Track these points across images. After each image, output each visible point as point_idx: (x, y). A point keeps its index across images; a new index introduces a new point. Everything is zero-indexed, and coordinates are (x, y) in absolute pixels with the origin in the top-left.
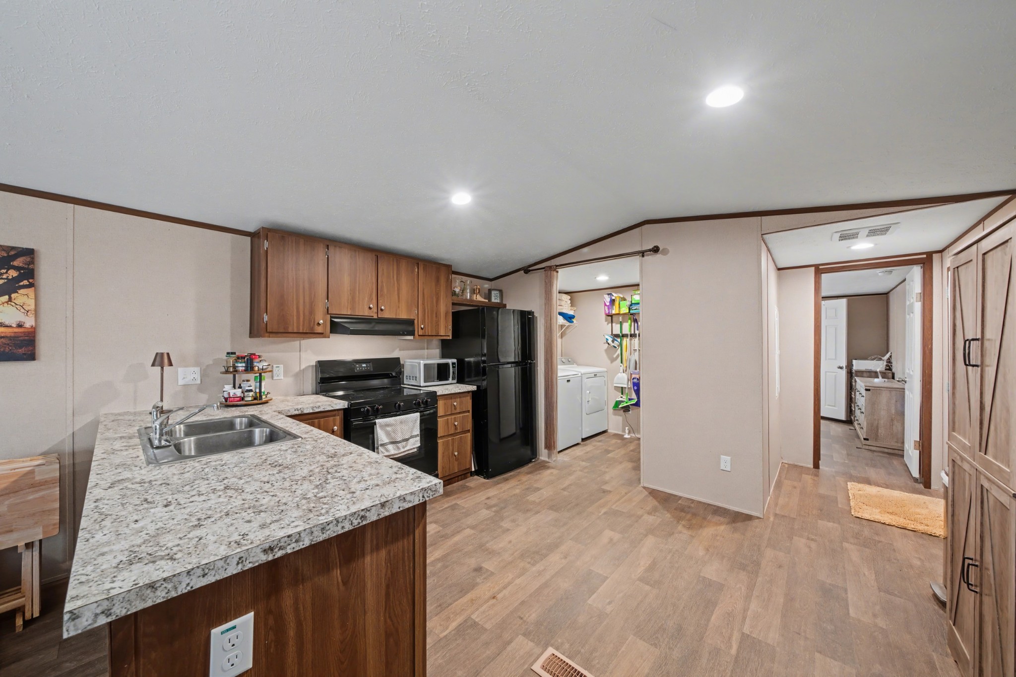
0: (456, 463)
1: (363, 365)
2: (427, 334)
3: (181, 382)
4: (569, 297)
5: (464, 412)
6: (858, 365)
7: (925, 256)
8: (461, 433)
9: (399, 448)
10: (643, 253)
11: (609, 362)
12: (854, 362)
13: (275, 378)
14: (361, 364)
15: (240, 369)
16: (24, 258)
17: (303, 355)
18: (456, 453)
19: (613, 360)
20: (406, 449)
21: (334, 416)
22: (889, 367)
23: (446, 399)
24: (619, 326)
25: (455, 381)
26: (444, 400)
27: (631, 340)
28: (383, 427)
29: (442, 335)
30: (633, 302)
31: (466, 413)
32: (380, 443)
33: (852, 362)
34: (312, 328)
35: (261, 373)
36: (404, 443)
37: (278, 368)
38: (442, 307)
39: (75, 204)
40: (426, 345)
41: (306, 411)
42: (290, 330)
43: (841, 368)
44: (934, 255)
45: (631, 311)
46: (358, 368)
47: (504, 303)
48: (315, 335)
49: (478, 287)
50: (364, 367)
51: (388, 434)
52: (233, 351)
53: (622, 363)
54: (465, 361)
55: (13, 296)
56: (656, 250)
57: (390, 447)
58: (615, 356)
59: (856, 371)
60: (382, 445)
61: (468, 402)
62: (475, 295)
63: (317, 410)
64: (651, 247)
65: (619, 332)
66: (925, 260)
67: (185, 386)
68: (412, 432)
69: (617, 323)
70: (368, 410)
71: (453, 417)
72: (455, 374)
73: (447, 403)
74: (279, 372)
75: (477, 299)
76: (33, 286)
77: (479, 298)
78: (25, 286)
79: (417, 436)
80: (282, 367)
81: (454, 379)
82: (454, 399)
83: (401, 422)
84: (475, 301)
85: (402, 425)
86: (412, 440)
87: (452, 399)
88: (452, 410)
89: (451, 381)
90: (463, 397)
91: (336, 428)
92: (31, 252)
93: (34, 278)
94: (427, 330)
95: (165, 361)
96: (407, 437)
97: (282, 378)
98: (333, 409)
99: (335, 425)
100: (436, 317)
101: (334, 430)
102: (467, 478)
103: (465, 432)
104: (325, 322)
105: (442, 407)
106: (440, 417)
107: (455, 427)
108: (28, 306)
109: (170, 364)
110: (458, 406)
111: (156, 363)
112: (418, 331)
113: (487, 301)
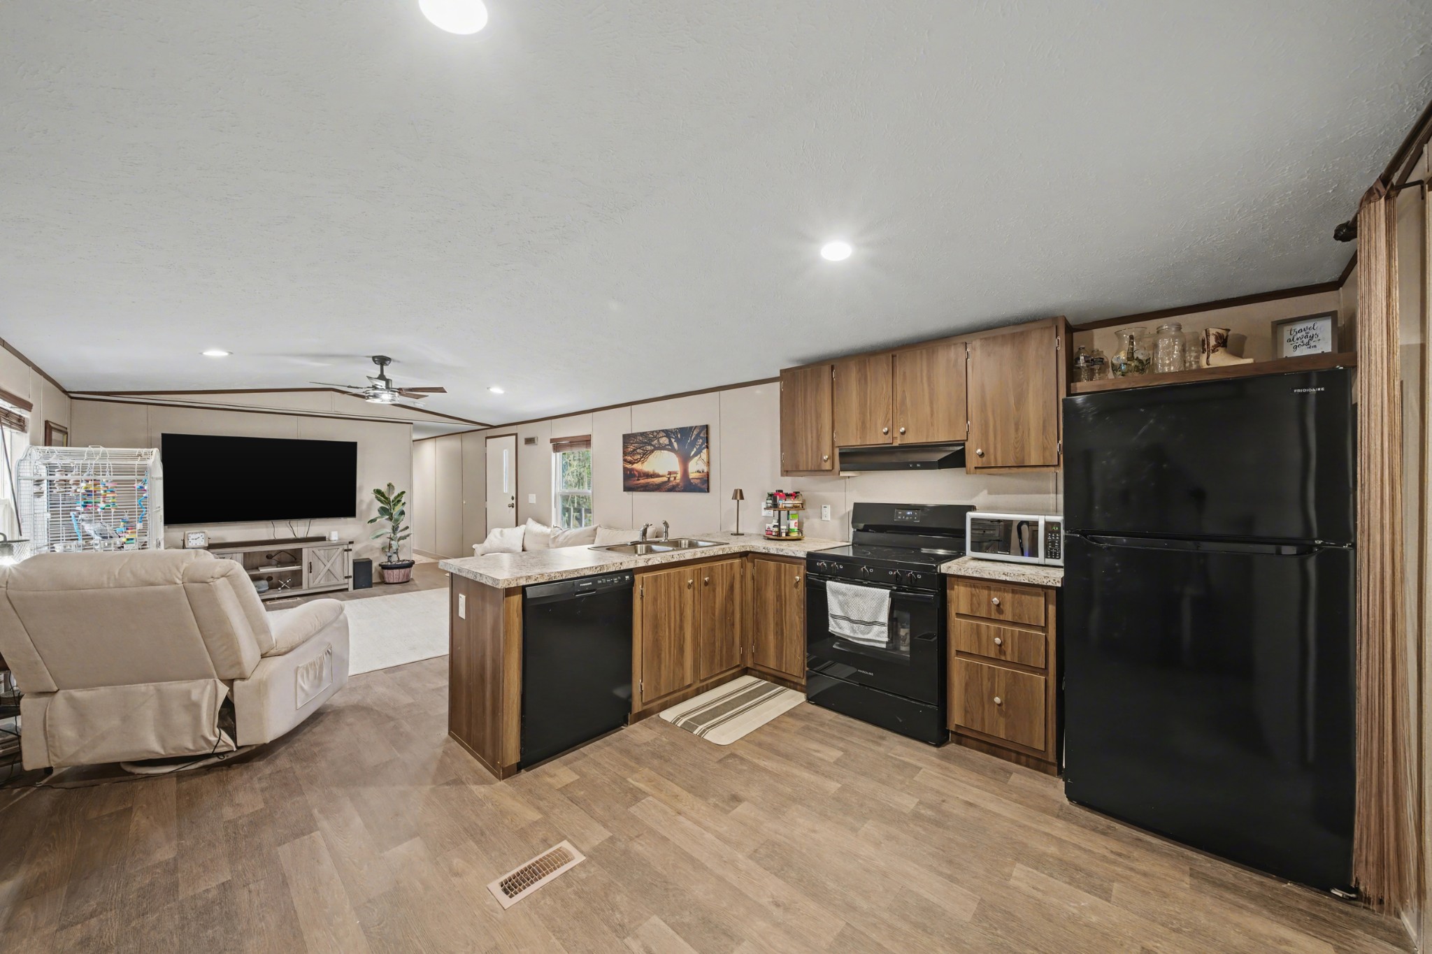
1: (908, 513)
2: (994, 465)
5: (1029, 626)
8: (1015, 665)
9: (854, 631)
13: (823, 519)
14: (904, 511)
16: (704, 431)
20: (866, 637)
21: (799, 563)
23: (974, 586)
25: (1055, 562)
26: (971, 586)
28: (836, 592)
29: (1034, 464)
31: (1038, 629)
32: (830, 613)
34: (820, 465)
35: (780, 511)
36: (863, 627)
37: (826, 508)
41: (771, 552)
42: (801, 469)
46: (900, 517)
48: (822, 473)
49: (1214, 330)
50: (909, 516)
51: (842, 605)
52: (780, 489)
55: (702, 453)
57: (844, 623)
60: (834, 617)
61: (1042, 612)
62: (1205, 356)
63: (781, 553)
68: (878, 616)
70: (823, 565)
71: (992, 625)
72: (1059, 546)
73: (972, 595)
74: (827, 512)
75: (1208, 364)
76: (707, 447)
77: (1220, 360)
78: (704, 448)
79: (883, 624)
80: (829, 507)
81: (1055, 558)
82: (995, 591)
83: (856, 595)
84: (1200, 370)
85: (857, 599)
86: (876, 628)
87: (989, 588)
88: (989, 611)
89: (1041, 558)
90: (1023, 593)
91: (798, 578)
92: (707, 427)
93: (707, 442)
94: (992, 457)
95: (739, 495)
96: (866, 620)
97: (829, 519)
98: (794, 555)
99: (798, 574)
100: (1017, 430)
101: (796, 580)
102: (1045, 772)
103: (1030, 669)
104: (832, 457)
105: (959, 599)
106: (958, 615)
107: (998, 647)
108: (705, 460)
109: (742, 498)
110: (1008, 608)
111: (735, 497)
112: (972, 460)
113: (1250, 361)
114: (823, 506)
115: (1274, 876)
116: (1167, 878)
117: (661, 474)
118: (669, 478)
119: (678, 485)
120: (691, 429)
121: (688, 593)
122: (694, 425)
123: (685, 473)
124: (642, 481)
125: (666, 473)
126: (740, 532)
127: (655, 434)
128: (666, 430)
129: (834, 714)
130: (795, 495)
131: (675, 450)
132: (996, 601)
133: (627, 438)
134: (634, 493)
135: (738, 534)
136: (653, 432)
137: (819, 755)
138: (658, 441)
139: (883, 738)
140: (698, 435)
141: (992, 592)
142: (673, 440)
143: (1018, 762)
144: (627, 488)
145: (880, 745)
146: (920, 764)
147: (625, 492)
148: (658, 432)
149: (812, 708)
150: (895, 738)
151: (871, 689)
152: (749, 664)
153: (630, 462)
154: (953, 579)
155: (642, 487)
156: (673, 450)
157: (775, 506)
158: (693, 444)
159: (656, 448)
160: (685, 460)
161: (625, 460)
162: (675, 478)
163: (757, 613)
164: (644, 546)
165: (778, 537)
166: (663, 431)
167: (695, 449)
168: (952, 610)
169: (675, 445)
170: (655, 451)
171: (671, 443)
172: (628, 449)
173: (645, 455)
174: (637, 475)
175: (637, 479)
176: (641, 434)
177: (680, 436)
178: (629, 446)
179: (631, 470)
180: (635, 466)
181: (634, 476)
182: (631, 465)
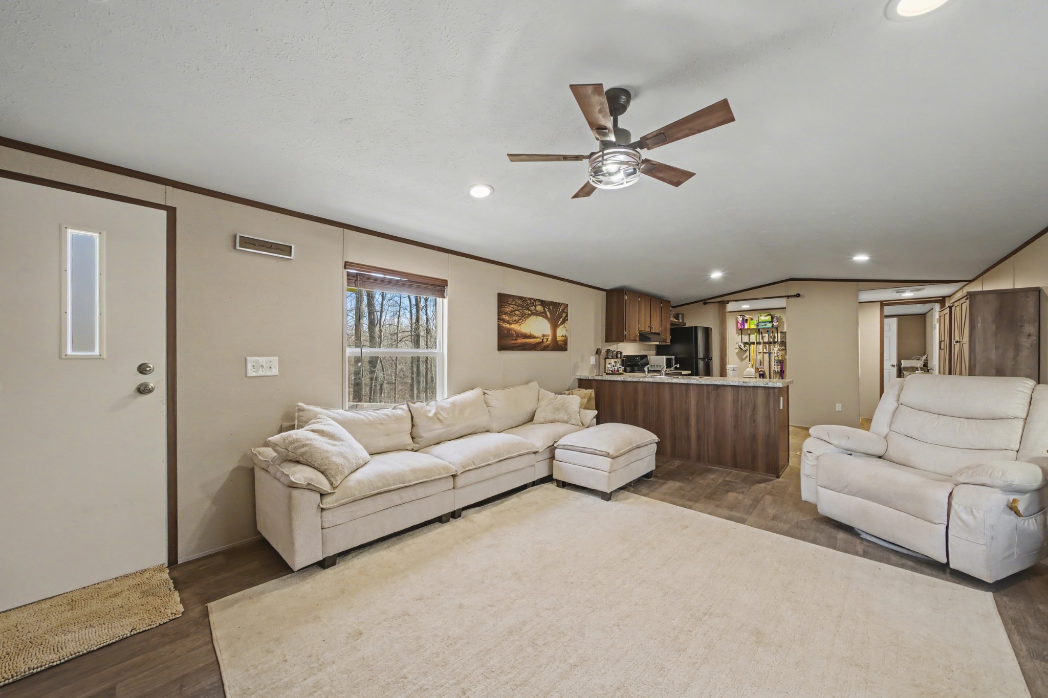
6: (904, 363)
7: (941, 298)
10: (788, 297)
11: (739, 361)
12: (903, 361)
16: (565, 308)
19: (742, 360)
22: (926, 365)
24: (747, 336)
27: (757, 346)
30: (760, 321)
33: (901, 362)
34: (635, 338)
38: (668, 326)
39: (573, 283)
42: (631, 339)
43: (893, 366)
44: (946, 298)
45: (759, 327)
53: (750, 361)
55: (565, 324)
56: (798, 295)
58: (744, 357)
59: (904, 368)
62: (673, 318)
64: (795, 294)
65: (748, 341)
66: (942, 300)
69: (745, 335)
78: (566, 321)
92: (567, 305)
93: (567, 317)
108: (567, 328)
117: (537, 336)
118: (543, 340)
119: (549, 345)
120: (557, 305)
122: (560, 302)
123: (554, 336)
124: (521, 341)
125: (541, 335)
127: (534, 302)
128: (541, 300)
131: (548, 317)
133: (502, 299)
134: (508, 352)
136: (530, 299)
138: (535, 308)
140: (562, 311)
142: (546, 310)
144: (502, 347)
147: (499, 351)
148: (535, 300)
153: (506, 322)
155: (517, 346)
156: (546, 317)
158: (559, 316)
159: (533, 314)
160: (554, 327)
161: (500, 319)
162: (547, 340)
166: (539, 300)
167: (561, 320)
169: (548, 314)
170: (532, 316)
171: (545, 312)
172: (505, 309)
173: (524, 317)
174: (515, 335)
175: (514, 338)
176: (521, 298)
177: (551, 308)
178: (506, 307)
179: (509, 330)
180: (513, 326)
181: (512, 335)
182: (508, 325)
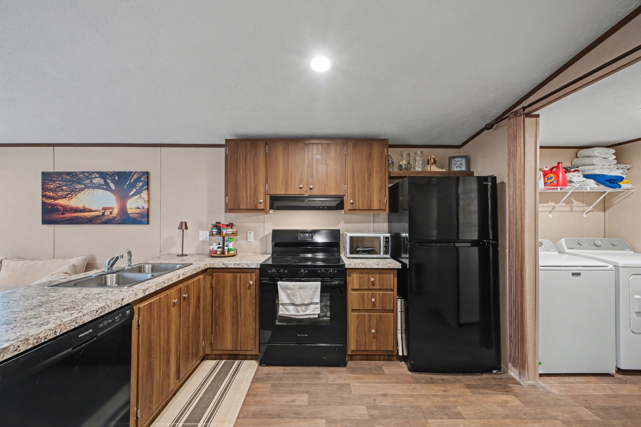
0: (374, 341)
1: (306, 235)
2: (357, 209)
3: (201, 239)
4: (614, 151)
5: (386, 290)
8: (380, 311)
9: (298, 311)
13: (248, 240)
15: (214, 233)
16: (144, 176)
17: (266, 225)
18: (373, 331)
20: (306, 313)
21: (252, 273)
23: (361, 273)
25: (388, 256)
26: (359, 273)
28: (285, 289)
29: (375, 208)
31: (389, 291)
32: (280, 302)
34: (256, 206)
35: (224, 237)
36: (304, 307)
37: (250, 234)
38: (374, 182)
39: (161, 147)
40: (372, 219)
41: (229, 266)
42: (241, 208)
46: (301, 237)
47: (472, 170)
49: (432, 156)
51: (288, 296)
52: (219, 222)
54: (402, 236)
55: (141, 194)
57: (291, 308)
60: (282, 304)
61: (392, 281)
62: (429, 166)
67: (203, 241)
68: (312, 299)
70: (274, 272)
71: (370, 292)
72: (389, 248)
73: (360, 278)
74: (251, 236)
75: (431, 170)
76: (148, 189)
77: (434, 168)
78: (145, 190)
79: (317, 303)
80: (252, 233)
81: (387, 254)
82: (371, 274)
83: (300, 288)
84: (428, 172)
85: (301, 291)
86: (312, 307)
87: (368, 273)
88: (369, 286)
89: (382, 255)
90: (383, 273)
91: (251, 282)
92: (148, 173)
93: (148, 185)
94: (357, 204)
95: (183, 226)
96: (306, 303)
97: (253, 241)
98: (249, 267)
99: (251, 280)
100: (368, 191)
101: (250, 284)
102: (392, 360)
103: (386, 311)
104: (265, 201)
105: (353, 281)
106: (353, 290)
107: (372, 303)
108: (146, 199)
109: (186, 228)
110: (377, 283)
111: (180, 227)
112: (347, 206)
113: (444, 170)
114: (248, 232)
115: (478, 374)
116: (465, 393)
117: (94, 209)
118: (104, 213)
119: (114, 218)
120: (129, 174)
121: (174, 310)
122: (134, 170)
123: (123, 209)
124: (67, 215)
125: (101, 209)
126: (184, 253)
127: (89, 175)
128: (100, 172)
129: (282, 368)
130: (231, 225)
131: (112, 189)
132: (372, 279)
133: (46, 177)
134: (56, 226)
135: (182, 255)
136: (83, 173)
137: (294, 403)
138: (91, 181)
139: (318, 373)
140: (138, 180)
141: (370, 275)
142: (109, 181)
143: (380, 360)
144: (46, 221)
145: (320, 379)
146: (347, 382)
147: (44, 225)
148: (91, 173)
149: (266, 369)
150: (324, 371)
151: (306, 345)
152: (208, 351)
153: (51, 198)
154: (350, 270)
155: (68, 220)
156: (109, 189)
157: (219, 233)
158: (133, 186)
159: (87, 187)
160: (123, 199)
161: (43, 196)
162: (111, 213)
163: (215, 312)
164: (114, 275)
165: (223, 255)
166: (97, 173)
167: (135, 190)
168: (350, 287)
169: (112, 186)
170: (86, 190)
171: (106, 184)
172: (48, 186)
173: (73, 192)
174: (62, 209)
175: (61, 213)
176: (69, 174)
177: (116, 178)
178: (51, 183)
179: (53, 205)
180: (60, 202)
181: (58, 210)
182: (53, 200)
